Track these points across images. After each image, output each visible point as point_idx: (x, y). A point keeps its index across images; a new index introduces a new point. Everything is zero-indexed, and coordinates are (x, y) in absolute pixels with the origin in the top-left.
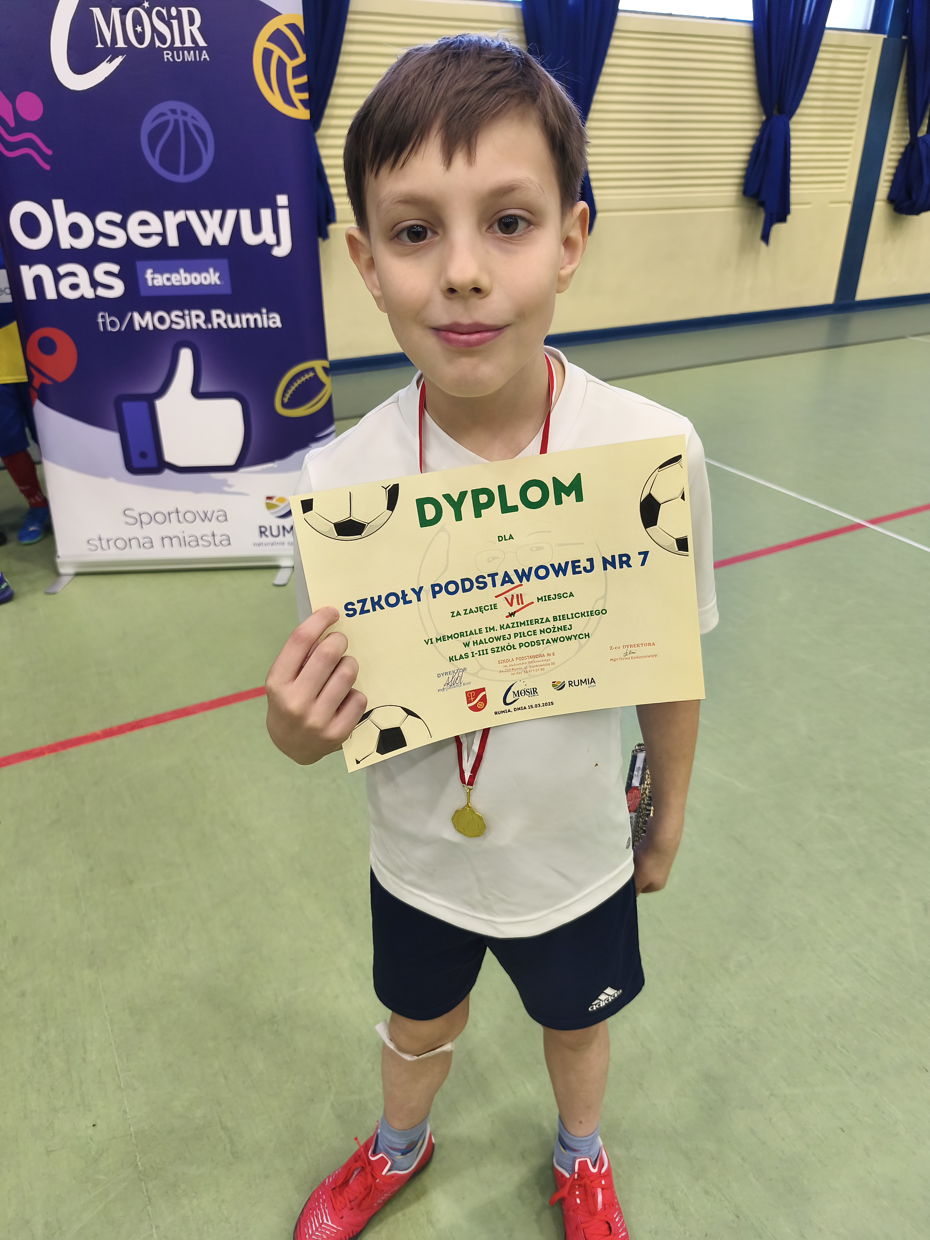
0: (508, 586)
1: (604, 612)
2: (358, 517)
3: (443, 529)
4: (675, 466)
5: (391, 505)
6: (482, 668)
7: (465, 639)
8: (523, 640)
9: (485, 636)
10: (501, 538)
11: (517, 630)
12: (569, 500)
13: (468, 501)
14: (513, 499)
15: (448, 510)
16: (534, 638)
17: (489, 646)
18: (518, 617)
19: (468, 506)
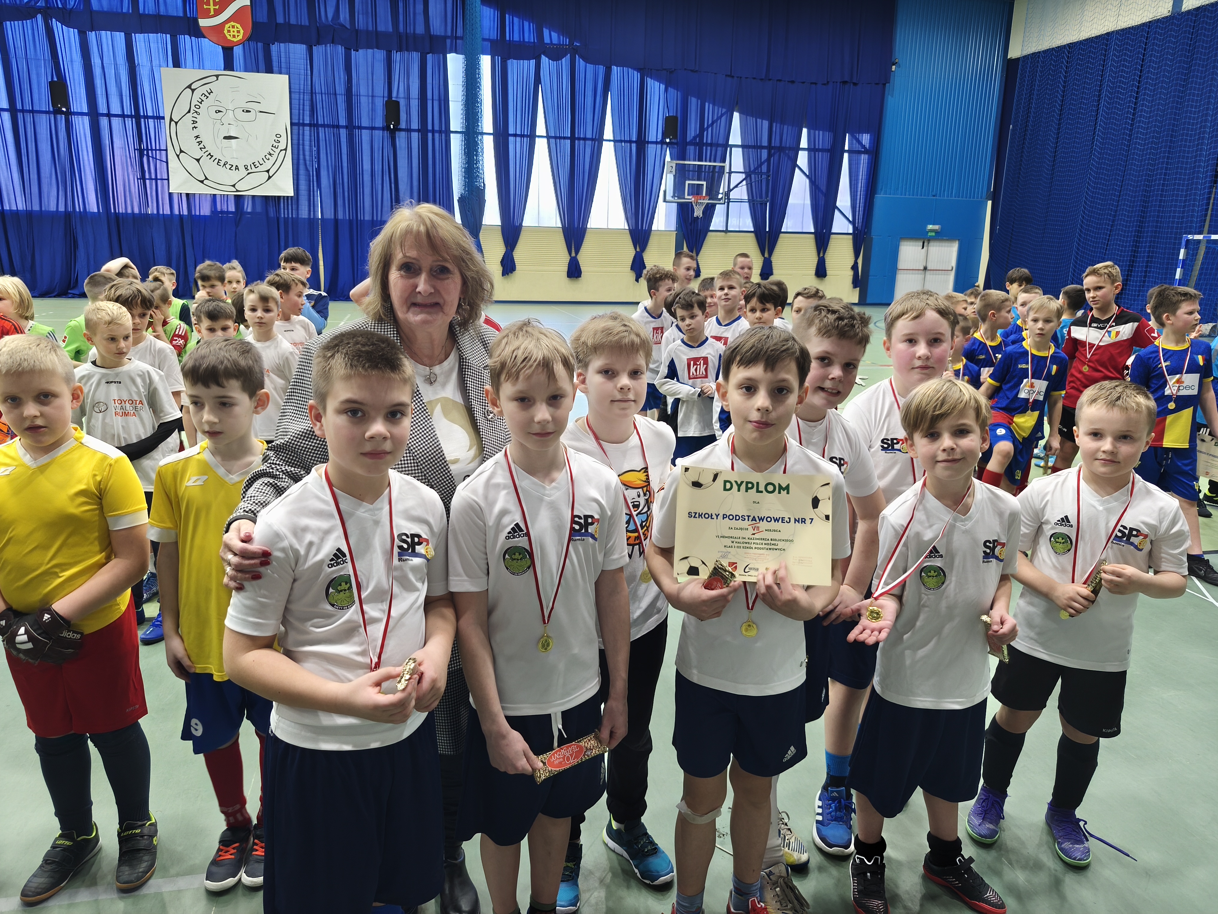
0: (754, 522)
1: (792, 541)
2: (701, 481)
3: (731, 494)
4: (827, 486)
5: (714, 480)
6: (737, 553)
7: (733, 540)
8: (757, 546)
9: (741, 540)
10: (754, 502)
11: (755, 541)
12: (784, 493)
13: (744, 485)
14: (762, 488)
15: (735, 486)
16: (761, 546)
17: (742, 545)
18: (756, 536)
19: (743, 487)
